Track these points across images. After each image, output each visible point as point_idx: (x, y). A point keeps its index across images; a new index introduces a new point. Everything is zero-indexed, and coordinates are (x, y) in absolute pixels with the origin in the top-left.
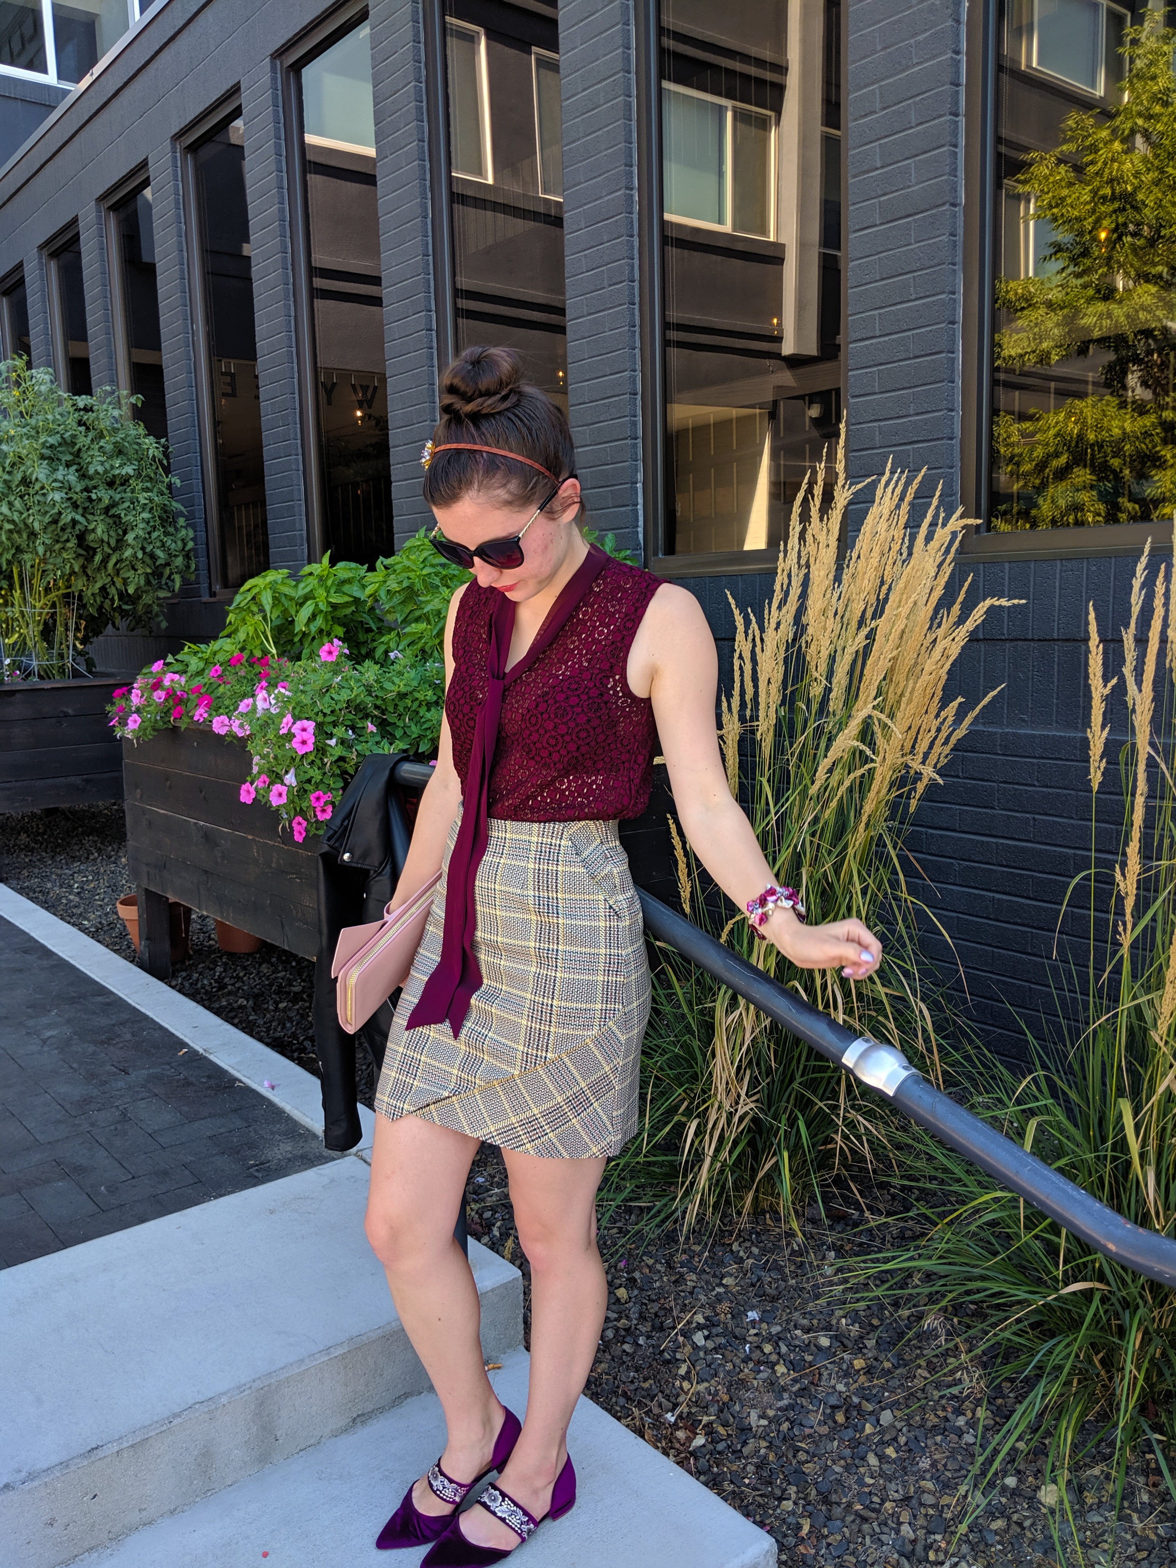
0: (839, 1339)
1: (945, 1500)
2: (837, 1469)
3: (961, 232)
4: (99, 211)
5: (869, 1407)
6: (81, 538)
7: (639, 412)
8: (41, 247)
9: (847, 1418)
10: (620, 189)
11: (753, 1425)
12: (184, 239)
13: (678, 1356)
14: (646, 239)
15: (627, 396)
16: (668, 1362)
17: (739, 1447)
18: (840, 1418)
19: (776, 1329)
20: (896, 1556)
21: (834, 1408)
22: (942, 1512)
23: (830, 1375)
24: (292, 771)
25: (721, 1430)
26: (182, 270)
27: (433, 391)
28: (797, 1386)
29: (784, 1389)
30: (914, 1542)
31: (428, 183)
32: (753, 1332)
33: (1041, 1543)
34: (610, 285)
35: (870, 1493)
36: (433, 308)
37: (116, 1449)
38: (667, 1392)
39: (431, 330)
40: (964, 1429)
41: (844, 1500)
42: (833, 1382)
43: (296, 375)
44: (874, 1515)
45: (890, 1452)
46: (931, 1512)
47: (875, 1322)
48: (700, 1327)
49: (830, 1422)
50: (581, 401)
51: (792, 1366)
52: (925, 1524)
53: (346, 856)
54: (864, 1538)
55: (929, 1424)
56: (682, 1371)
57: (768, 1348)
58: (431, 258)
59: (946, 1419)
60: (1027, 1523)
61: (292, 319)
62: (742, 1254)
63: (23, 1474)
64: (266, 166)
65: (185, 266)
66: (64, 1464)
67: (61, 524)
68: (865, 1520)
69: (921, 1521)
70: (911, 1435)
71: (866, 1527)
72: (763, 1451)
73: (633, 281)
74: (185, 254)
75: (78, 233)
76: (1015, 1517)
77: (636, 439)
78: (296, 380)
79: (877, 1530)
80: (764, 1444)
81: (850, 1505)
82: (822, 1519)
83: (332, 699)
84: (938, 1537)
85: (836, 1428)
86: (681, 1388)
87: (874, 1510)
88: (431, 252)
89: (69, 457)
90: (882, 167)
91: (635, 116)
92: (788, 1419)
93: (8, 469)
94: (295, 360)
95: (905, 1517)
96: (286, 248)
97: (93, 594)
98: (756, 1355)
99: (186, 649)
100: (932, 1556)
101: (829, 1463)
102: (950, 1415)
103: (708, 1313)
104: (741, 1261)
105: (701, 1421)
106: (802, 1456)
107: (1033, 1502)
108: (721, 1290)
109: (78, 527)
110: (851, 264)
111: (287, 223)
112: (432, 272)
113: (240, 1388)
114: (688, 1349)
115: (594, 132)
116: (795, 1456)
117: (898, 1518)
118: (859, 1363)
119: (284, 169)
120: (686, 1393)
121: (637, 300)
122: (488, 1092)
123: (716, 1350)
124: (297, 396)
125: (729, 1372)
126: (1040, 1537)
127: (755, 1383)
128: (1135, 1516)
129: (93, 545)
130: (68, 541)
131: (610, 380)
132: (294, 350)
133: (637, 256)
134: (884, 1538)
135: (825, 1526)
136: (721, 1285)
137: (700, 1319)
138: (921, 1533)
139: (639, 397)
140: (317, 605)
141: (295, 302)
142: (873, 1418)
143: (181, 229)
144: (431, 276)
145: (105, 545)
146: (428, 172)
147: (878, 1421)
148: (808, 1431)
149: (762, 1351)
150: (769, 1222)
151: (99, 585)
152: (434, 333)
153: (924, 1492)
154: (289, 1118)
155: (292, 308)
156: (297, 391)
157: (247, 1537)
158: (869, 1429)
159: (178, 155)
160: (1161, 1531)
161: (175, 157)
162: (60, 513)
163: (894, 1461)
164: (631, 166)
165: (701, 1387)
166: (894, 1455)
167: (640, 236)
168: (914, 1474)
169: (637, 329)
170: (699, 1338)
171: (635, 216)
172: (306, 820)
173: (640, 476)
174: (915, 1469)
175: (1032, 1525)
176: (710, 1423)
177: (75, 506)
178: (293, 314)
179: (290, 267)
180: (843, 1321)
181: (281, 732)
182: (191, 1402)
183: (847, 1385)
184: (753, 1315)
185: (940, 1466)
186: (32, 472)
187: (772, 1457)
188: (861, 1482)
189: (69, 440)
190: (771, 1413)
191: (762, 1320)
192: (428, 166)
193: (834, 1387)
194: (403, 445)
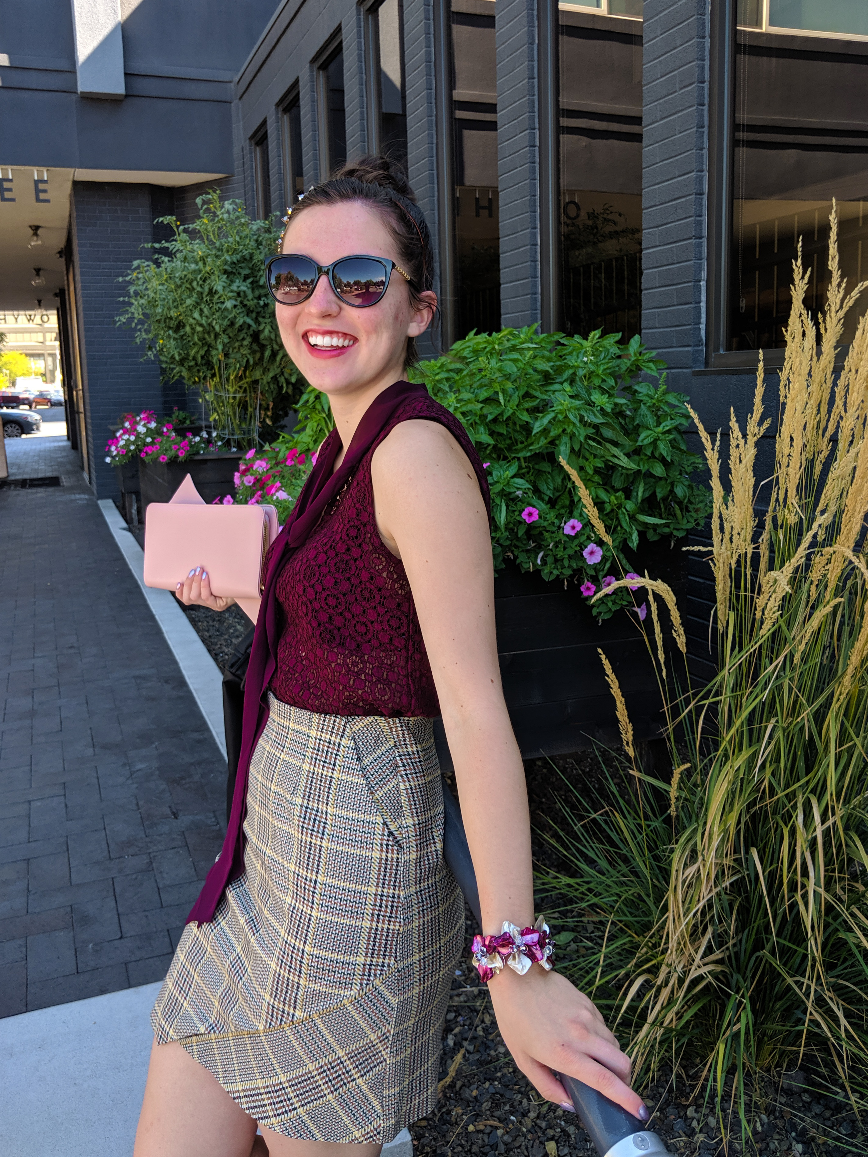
4: (311, 71)
6: (256, 336)
7: (705, 212)
8: (278, 105)
14: (717, 39)
15: (693, 196)
26: (363, 113)
27: (535, 200)
31: (535, 13)
34: (681, 89)
36: (537, 126)
39: (534, 146)
43: (436, 194)
50: (652, 204)
58: (536, 80)
61: (434, 145)
64: (418, 16)
67: (237, 326)
73: (703, 82)
75: (299, 91)
77: (701, 238)
78: (436, 198)
88: (535, 75)
89: (247, 272)
94: (436, 181)
96: (431, 85)
97: (268, 383)
99: (281, 437)
109: (251, 329)
111: (432, 64)
112: (536, 93)
119: (432, 17)
121: (706, 101)
124: (436, 212)
129: (264, 342)
130: (243, 339)
131: (678, 182)
132: (435, 172)
139: (705, 197)
141: (437, 131)
143: (361, 78)
144: (536, 97)
145: (274, 342)
151: (271, 375)
155: (435, 136)
156: (436, 208)
159: (362, 17)
161: (360, 19)
162: (235, 317)
167: (711, 36)
169: (706, 130)
171: (707, 18)
173: (704, 275)
177: (249, 312)
178: (435, 141)
179: (433, 101)
186: (214, 285)
189: (248, 257)
194: (511, 251)
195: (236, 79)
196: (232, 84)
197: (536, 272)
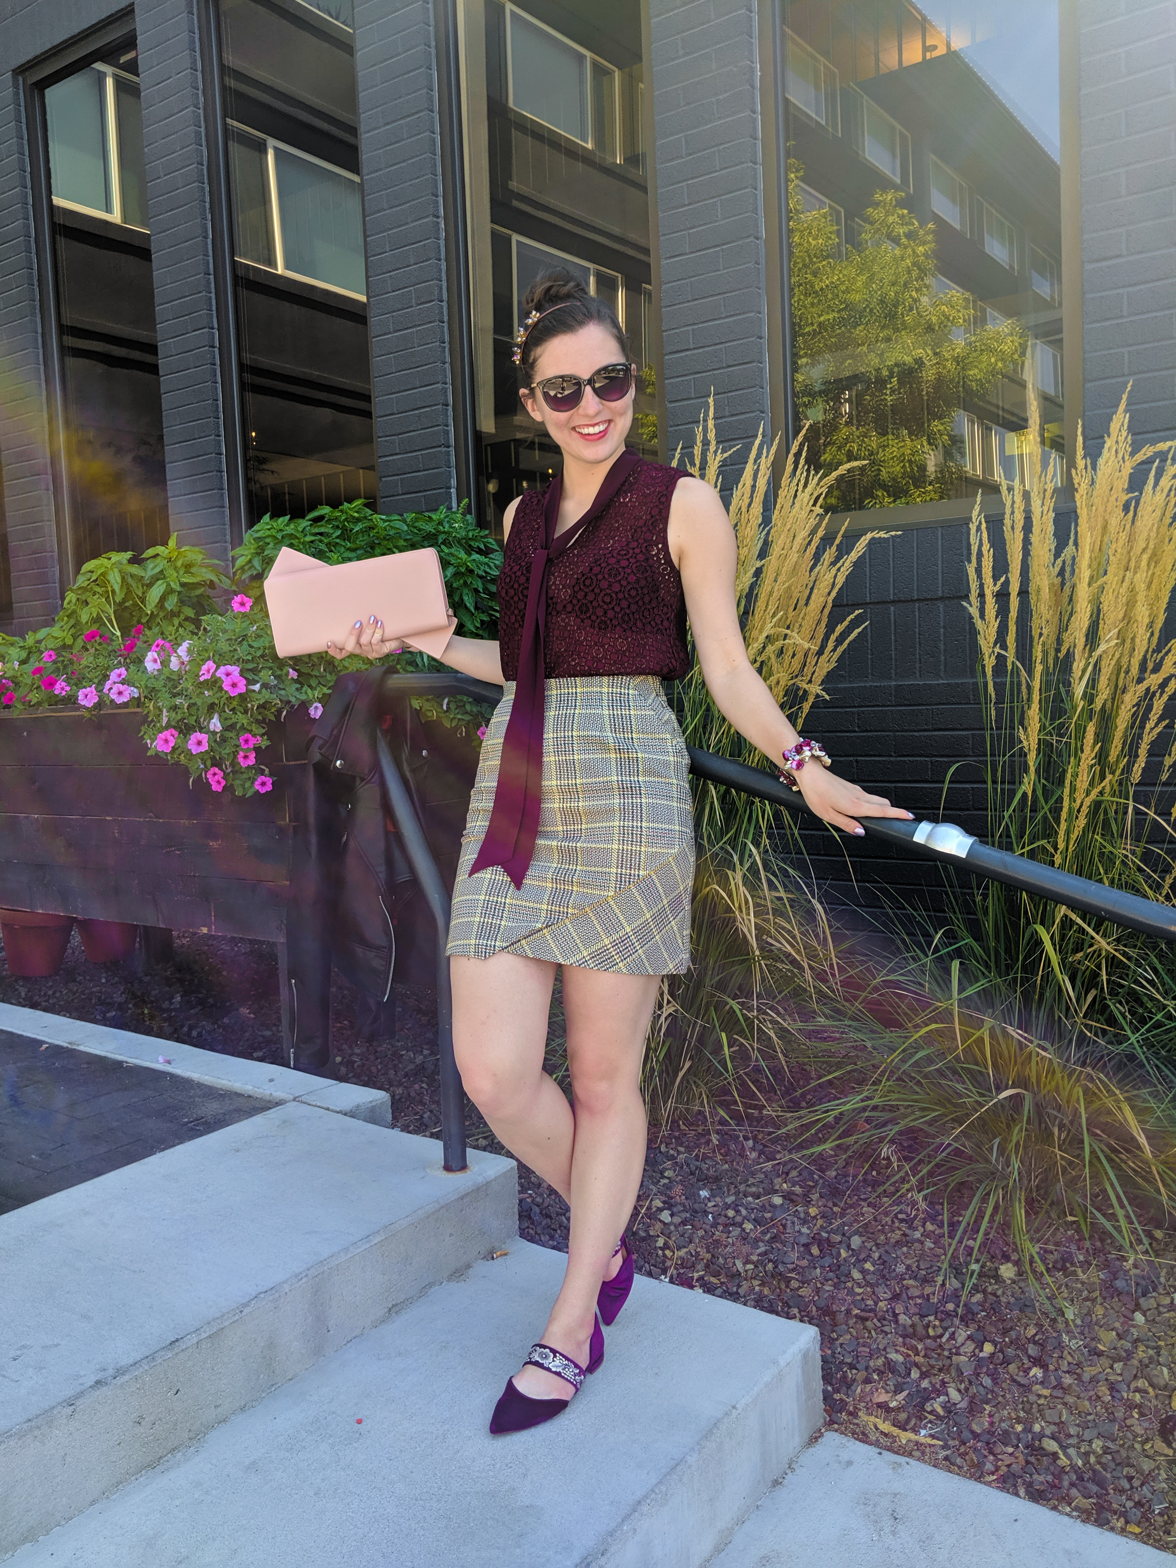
0: (788, 1197)
1: (928, 1290)
2: (827, 1288)
3: (763, 261)
5: (838, 1238)
7: (451, 422)
9: (821, 1251)
10: (427, 216)
11: (741, 1270)
13: (651, 1233)
15: (439, 407)
16: (644, 1239)
17: (735, 1289)
18: (815, 1251)
19: (730, 1200)
20: (901, 1339)
21: (807, 1246)
22: (928, 1299)
23: (793, 1223)
24: (216, 716)
25: (714, 1280)
28: (769, 1235)
29: (757, 1240)
30: (913, 1326)
31: (207, 205)
32: (710, 1204)
33: (1015, 1304)
34: (422, 304)
35: (863, 1299)
36: (216, 326)
37: (195, 1340)
38: (653, 1262)
40: (923, 1239)
41: (843, 1309)
42: (797, 1228)
44: (872, 1315)
45: (868, 1266)
46: (919, 1301)
47: (811, 1183)
48: (660, 1210)
49: (807, 1257)
50: (388, 412)
51: (757, 1222)
52: (917, 1311)
53: (338, 763)
54: (870, 1332)
55: (893, 1241)
56: (660, 1242)
57: (731, 1213)
58: (212, 277)
59: (905, 1235)
60: (999, 1292)
61: (40, 335)
62: (672, 1152)
63: (111, 1371)
66: (150, 1358)
68: (865, 1319)
69: (913, 1310)
70: (882, 1250)
71: (868, 1323)
72: (757, 1289)
76: (990, 1289)
77: (449, 447)
79: (879, 1324)
80: (756, 1283)
81: (848, 1312)
82: (829, 1328)
83: (250, 646)
84: (932, 1318)
85: (813, 1260)
86: (664, 1255)
87: (870, 1311)
88: (212, 271)
90: (690, 204)
91: (439, 151)
92: (770, 1261)
95: (899, 1309)
98: (722, 1220)
100: (931, 1332)
101: (819, 1285)
102: (907, 1231)
103: (664, 1198)
104: (673, 1158)
105: (692, 1278)
106: (794, 1284)
107: (997, 1278)
108: (666, 1181)
110: (664, 287)
111: (32, 240)
112: (213, 290)
113: (297, 1276)
114: (659, 1226)
115: (398, 163)
116: (787, 1287)
117: (894, 1312)
118: (813, 1211)
119: (29, 185)
120: (671, 1259)
121: (446, 319)
122: (581, 919)
123: (684, 1223)
125: (702, 1237)
126: (1012, 1300)
127: (730, 1240)
128: (1079, 1271)
131: (421, 392)
133: (444, 278)
134: (886, 1329)
135: (833, 1331)
136: (664, 1177)
137: (658, 1203)
138: (916, 1319)
139: (450, 408)
140: (169, 585)
142: (844, 1245)
144: (213, 295)
146: (207, 194)
147: (849, 1246)
148: (790, 1266)
149: (726, 1216)
150: (683, 1127)
152: (216, 350)
153: (908, 1288)
154: (200, 1085)
155: (40, 324)
157: (333, 1413)
158: (844, 1254)
160: (1102, 1276)
163: (873, 1273)
164: (437, 196)
165: (682, 1253)
166: (872, 1269)
167: (447, 260)
168: (894, 1278)
169: (447, 345)
170: (665, 1216)
171: (442, 243)
172: (222, 770)
173: (454, 482)
174: (893, 1274)
175: (1004, 1293)
176: (701, 1278)
178: (41, 330)
179: (36, 283)
180: (785, 1185)
181: (202, 679)
182: (254, 1294)
183: (809, 1228)
184: (704, 1193)
185: (914, 1268)
187: (766, 1291)
188: (851, 1292)
190: (754, 1258)
191: (713, 1196)
192: (207, 189)
193: (799, 1232)
194: (182, 460)
197: (222, 483)
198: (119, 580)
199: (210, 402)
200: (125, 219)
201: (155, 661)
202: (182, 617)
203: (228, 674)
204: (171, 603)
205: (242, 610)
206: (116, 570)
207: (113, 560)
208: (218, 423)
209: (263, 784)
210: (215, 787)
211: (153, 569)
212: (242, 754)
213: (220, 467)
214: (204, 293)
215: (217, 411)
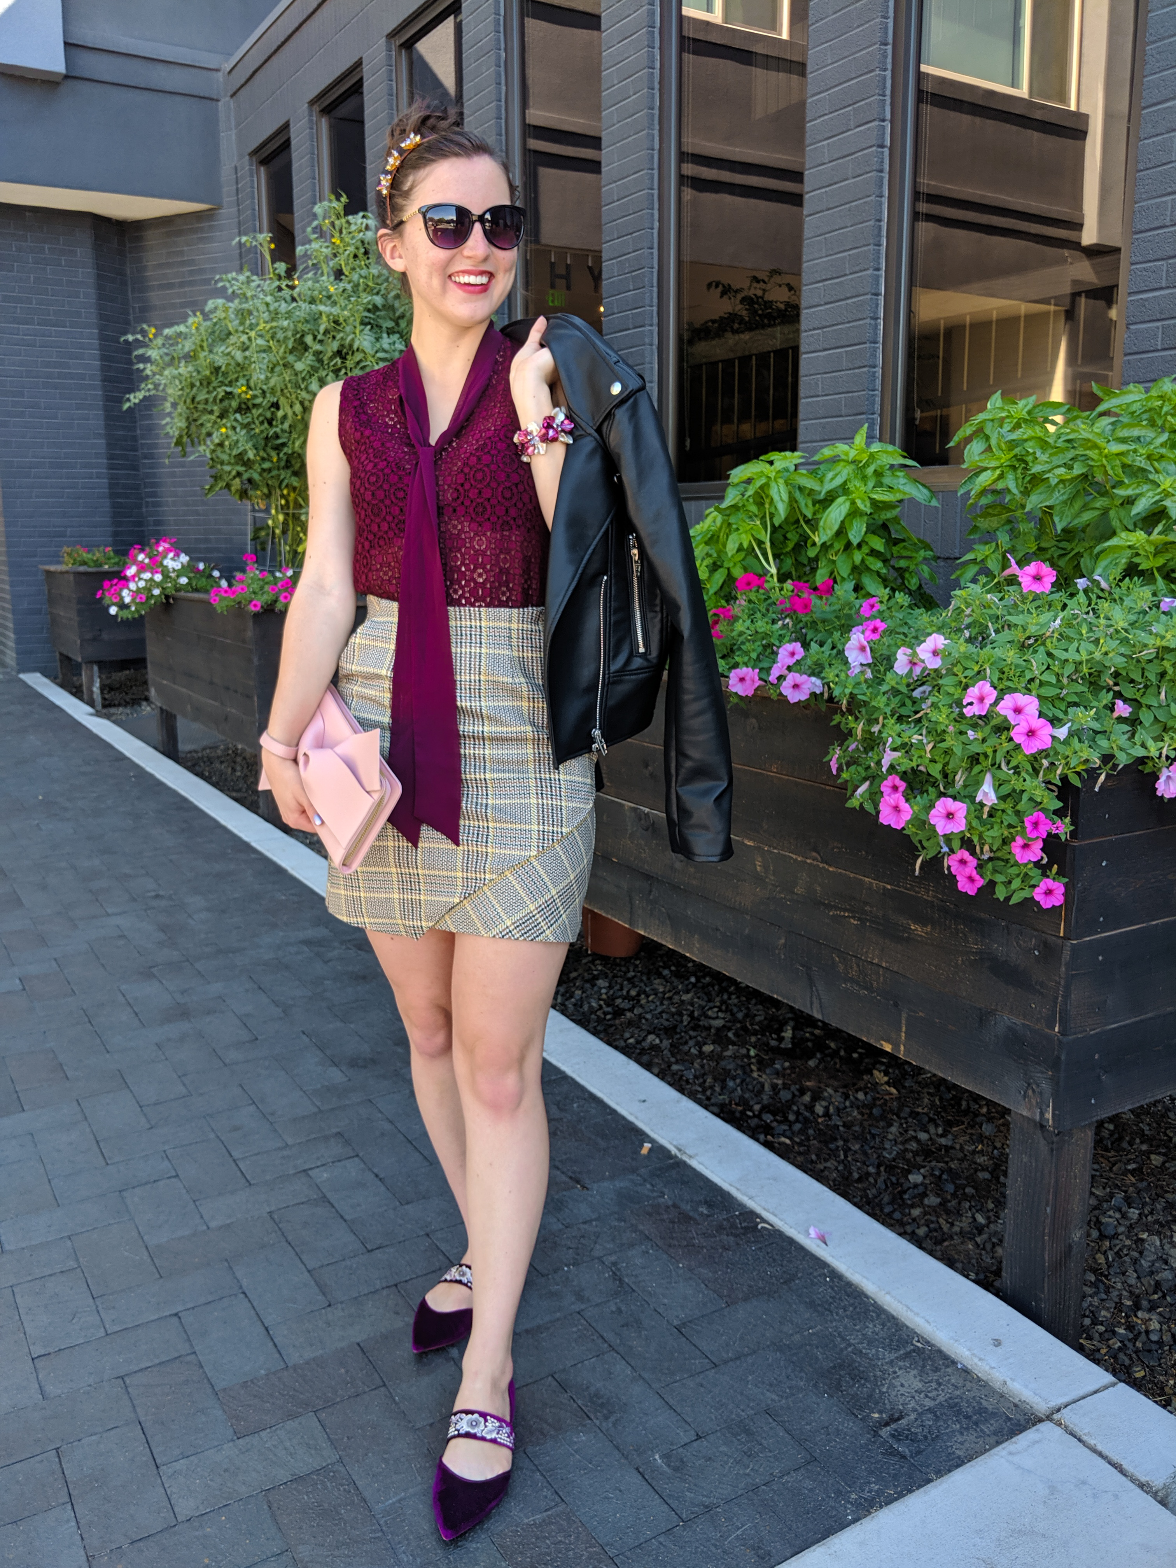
4: (389, 50)
8: (312, 103)
12: (502, 69)
26: (499, 108)
27: (880, 228)
36: (888, 116)
39: (882, 146)
43: (656, 224)
58: (889, 47)
61: (657, 152)
65: (503, 103)
74: (504, 88)
75: (361, 79)
78: (656, 232)
83: (1049, 654)
88: (890, 39)
89: (390, 324)
93: (319, 337)
94: (656, 206)
112: (889, 67)
124: (655, 251)
132: (656, 192)
140: (853, 503)
141: (661, 131)
144: (888, 74)
152: (886, 151)
155: (657, 139)
156: (656, 245)
172: (973, 853)
178: (657, 146)
181: (966, 710)
186: (353, 340)
194: (826, 304)
195: (228, 67)
196: (220, 74)
197: (876, 334)
198: (785, 497)
199: (872, 223)
200: (726, 17)
201: (862, 649)
202: (865, 549)
203: (1018, 711)
204: (857, 532)
205: (1037, 588)
206: (781, 481)
207: (778, 465)
208: (879, 252)
209: (1049, 892)
210: (963, 885)
211: (832, 479)
212: (1019, 841)
213: (875, 312)
214: (877, 72)
215: (879, 235)
